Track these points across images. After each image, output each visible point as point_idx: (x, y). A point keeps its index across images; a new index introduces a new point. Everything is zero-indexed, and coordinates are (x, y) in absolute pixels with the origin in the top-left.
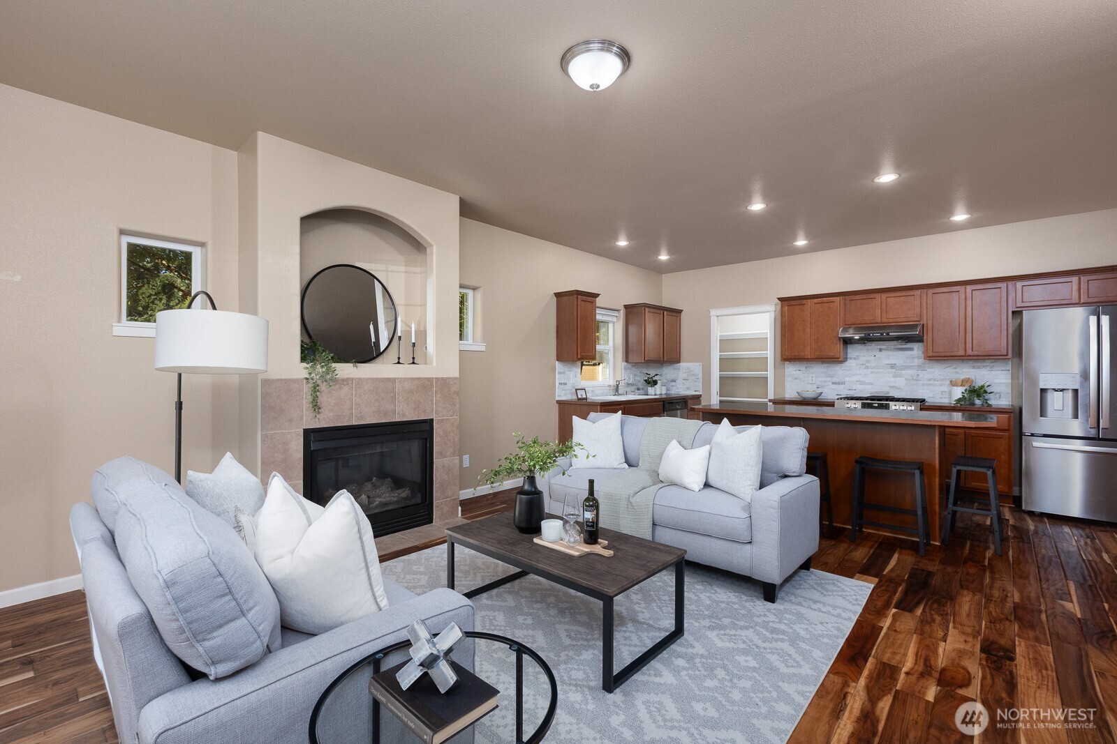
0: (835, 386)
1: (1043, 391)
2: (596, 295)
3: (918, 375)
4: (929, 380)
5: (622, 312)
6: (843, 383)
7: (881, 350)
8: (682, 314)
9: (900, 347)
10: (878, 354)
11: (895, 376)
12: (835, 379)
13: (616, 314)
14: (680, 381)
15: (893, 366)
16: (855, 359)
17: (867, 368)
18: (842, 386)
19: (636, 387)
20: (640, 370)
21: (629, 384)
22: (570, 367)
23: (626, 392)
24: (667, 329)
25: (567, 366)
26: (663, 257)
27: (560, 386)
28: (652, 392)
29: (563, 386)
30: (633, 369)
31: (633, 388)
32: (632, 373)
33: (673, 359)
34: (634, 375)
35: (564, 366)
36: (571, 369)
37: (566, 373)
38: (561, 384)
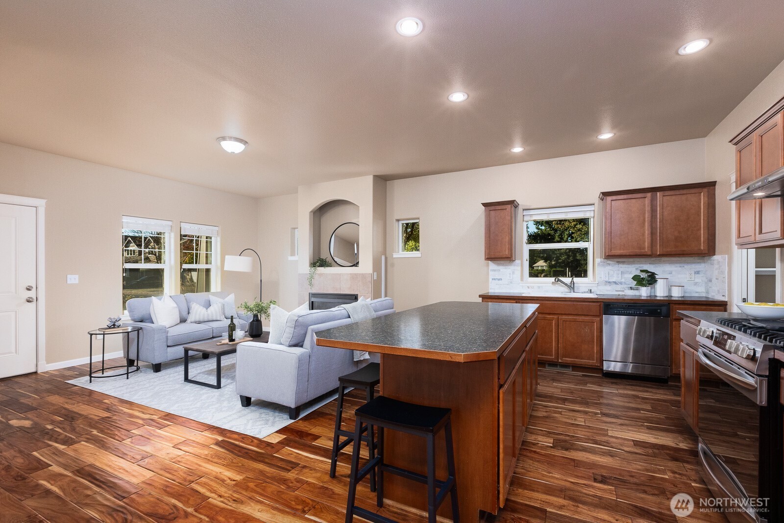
8: (717, 187)
13: (592, 208)
19: (626, 286)
20: (637, 266)
21: (609, 282)
22: (506, 265)
23: (591, 290)
24: (666, 213)
25: (503, 265)
26: (606, 136)
27: (494, 281)
28: (644, 292)
29: (497, 281)
30: (621, 265)
31: (619, 287)
32: (619, 270)
33: (684, 251)
34: (622, 273)
35: (499, 265)
36: (507, 267)
37: (501, 270)
38: (495, 279)
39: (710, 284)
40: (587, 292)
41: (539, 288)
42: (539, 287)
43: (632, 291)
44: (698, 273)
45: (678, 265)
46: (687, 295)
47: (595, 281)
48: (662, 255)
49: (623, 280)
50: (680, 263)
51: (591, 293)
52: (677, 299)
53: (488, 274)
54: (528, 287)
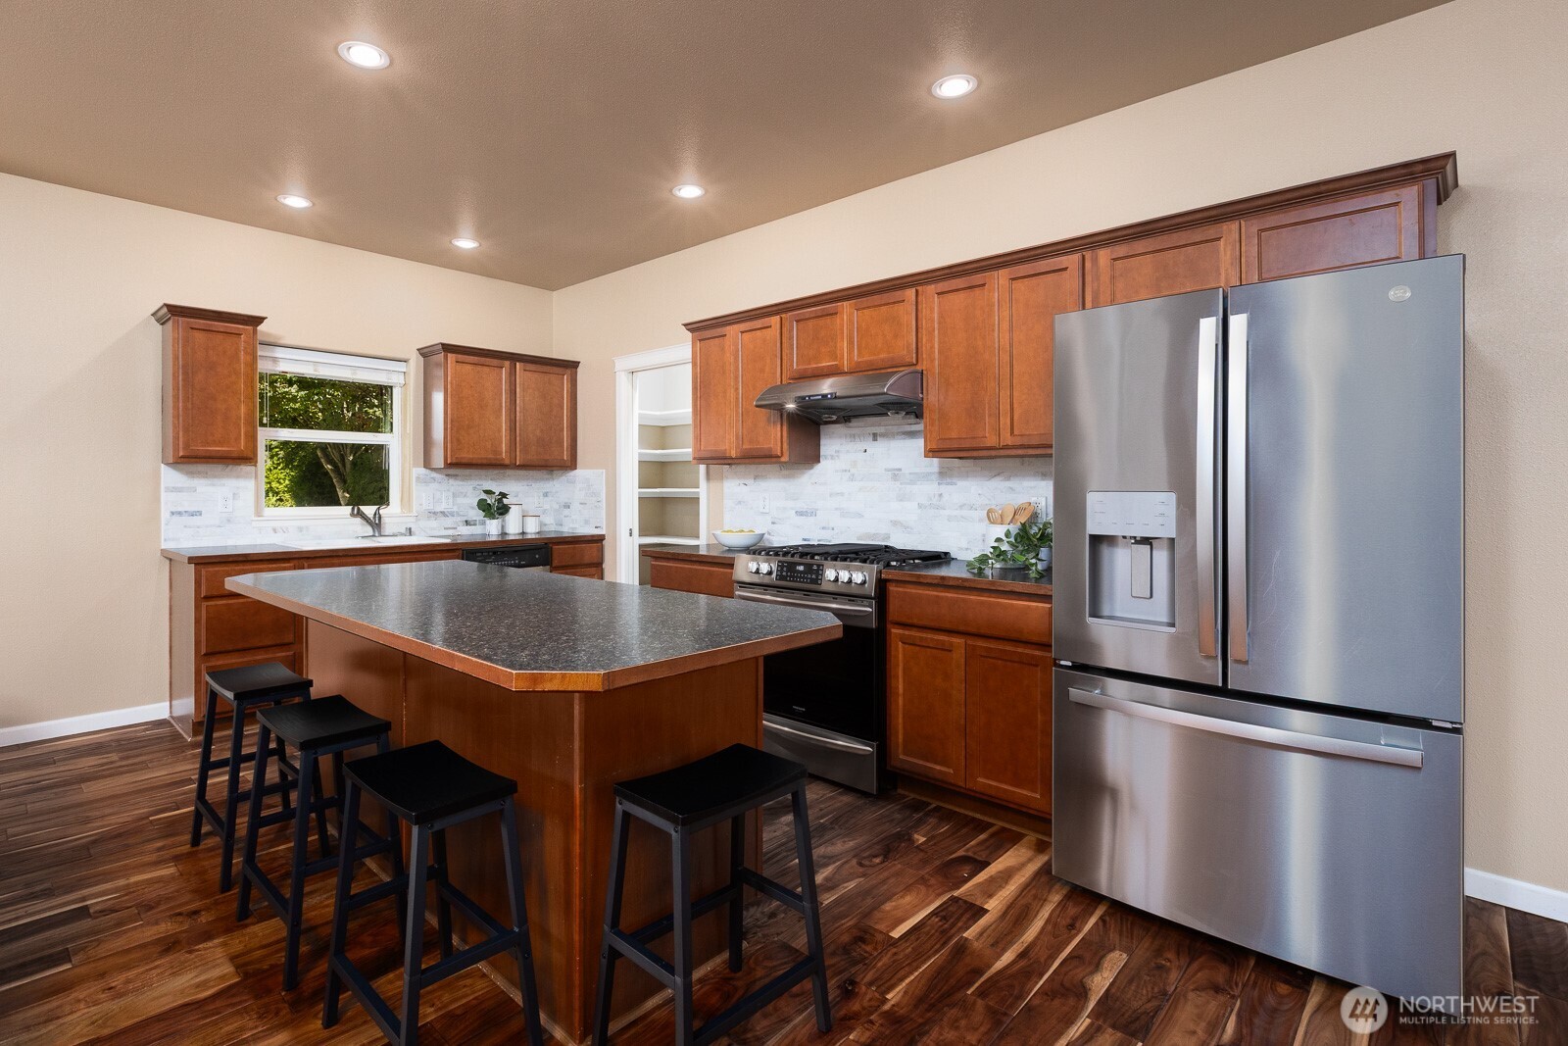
0: (800, 520)
1: (1097, 540)
2: (259, 320)
3: (941, 495)
4: (961, 507)
5: (412, 363)
6: (813, 513)
7: (875, 437)
8: (580, 370)
9: (908, 428)
10: (869, 445)
11: (901, 498)
12: (801, 505)
13: (402, 367)
14: (575, 506)
15: (896, 474)
16: (832, 457)
17: (852, 478)
18: (812, 519)
19: (459, 519)
20: (475, 483)
21: (434, 513)
22: (215, 477)
23: (410, 529)
24: (527, 399)
25: (205, 475)
26: (466, 243)
27: (176, 518)
28: (492, 529)
29: (186, 519)
30: (452, 481)
31: (449, 522)
32: (448, 490)
33: (547, 460)
34: (454, 495)
35: (190, 474)
36: (216, 481)
37: (199, 489)
38: (180, 513)
39: (566, 512)
40: (402, 534)
41: (301, 531)
42: (300, 529)
43: (469, 527)
44: (546, 495)
45: (525, 483)
46: (546, 529)
47: (410, 511)
48: (524, 467)
49: (455, 509)
50: (528, 479)
51: (410, 535)
52: (534, 537)
53: (157, 500)
54: (275, 531)
